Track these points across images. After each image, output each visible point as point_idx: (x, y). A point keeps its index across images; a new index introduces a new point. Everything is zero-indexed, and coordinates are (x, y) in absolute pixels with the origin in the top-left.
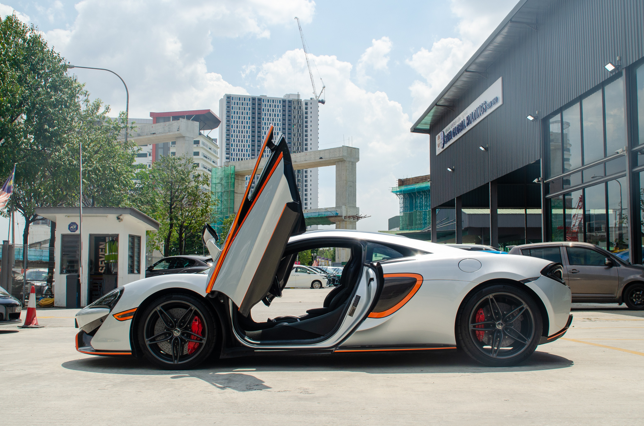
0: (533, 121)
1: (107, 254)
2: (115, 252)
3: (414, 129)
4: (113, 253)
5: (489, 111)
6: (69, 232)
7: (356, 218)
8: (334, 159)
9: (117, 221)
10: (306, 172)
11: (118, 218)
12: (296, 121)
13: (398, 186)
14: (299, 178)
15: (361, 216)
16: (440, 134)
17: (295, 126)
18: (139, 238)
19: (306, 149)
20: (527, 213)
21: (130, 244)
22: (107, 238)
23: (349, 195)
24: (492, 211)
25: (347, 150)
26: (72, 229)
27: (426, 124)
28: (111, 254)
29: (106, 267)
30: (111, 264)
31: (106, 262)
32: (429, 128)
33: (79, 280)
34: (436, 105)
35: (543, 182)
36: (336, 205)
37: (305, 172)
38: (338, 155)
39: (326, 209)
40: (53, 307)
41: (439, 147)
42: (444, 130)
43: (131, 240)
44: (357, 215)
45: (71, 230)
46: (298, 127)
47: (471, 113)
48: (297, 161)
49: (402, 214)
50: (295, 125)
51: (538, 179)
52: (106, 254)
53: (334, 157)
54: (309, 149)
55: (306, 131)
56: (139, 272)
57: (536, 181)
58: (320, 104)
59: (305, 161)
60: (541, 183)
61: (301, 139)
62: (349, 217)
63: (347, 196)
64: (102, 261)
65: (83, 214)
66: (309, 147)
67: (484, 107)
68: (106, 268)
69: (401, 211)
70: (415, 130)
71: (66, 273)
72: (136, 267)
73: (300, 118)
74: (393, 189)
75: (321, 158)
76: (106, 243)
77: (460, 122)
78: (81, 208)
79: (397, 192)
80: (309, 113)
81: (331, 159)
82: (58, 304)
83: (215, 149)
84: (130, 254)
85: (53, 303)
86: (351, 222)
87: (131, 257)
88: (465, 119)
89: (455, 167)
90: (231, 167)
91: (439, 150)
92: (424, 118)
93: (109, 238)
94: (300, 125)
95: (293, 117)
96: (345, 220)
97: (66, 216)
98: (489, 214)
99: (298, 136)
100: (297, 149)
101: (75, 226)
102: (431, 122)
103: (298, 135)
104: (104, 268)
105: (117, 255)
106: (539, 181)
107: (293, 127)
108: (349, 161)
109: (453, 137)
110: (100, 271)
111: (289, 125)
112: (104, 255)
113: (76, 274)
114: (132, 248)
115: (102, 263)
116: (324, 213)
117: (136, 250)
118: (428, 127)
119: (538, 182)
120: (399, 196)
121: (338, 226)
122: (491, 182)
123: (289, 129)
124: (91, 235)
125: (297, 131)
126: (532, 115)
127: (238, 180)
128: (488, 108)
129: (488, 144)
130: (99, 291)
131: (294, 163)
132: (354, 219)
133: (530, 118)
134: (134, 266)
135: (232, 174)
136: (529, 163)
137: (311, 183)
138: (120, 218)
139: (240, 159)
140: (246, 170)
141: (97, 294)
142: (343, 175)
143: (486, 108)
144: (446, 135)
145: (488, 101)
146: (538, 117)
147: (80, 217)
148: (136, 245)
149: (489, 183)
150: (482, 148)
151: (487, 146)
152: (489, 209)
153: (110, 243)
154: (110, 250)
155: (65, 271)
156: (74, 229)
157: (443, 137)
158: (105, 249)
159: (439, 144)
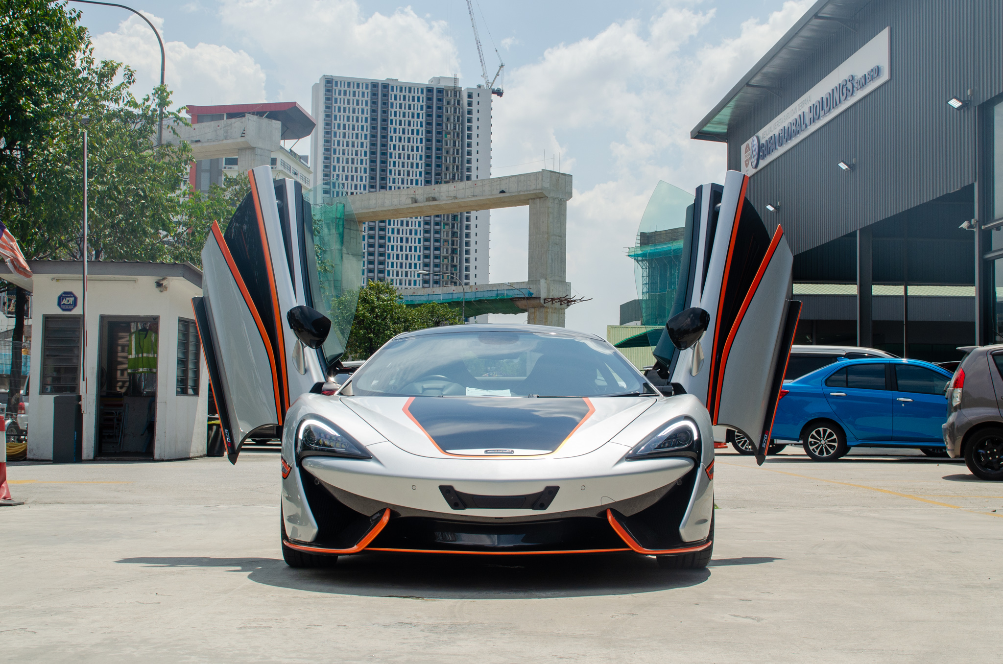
0: (959, 108)
1: (133, 356)
2: (148, 352)
3: (699, 132)
4: (145, 355)
5: (859, 95)
6: (59, 311)
7: (566, 301)
8: (526, 193)
9: (157, 290)
10: (468, 219)
11: (159, 285)
12: (450, 127)
13: (639, 245)
14: (455, 230)
15: (575, 299)
16: (752, 142)
17: (449, 136)
19: (469, 178)
20: (909, 294)
21: (181, 335)
22: (133, 325)
23: (552, 261)
24: (861, 289)
25: (551, 177)
26: (64, 304)
27: (720, 123)
28: (140, 355)
29: (130, 381)
30: (140, 377)
31: (130, 371)
32: (725, 130)
33: (80, 407)
34: (748, 85)
35: (980, 228)
36: (529, 278)
37: (465, 219)
38: (533, 187)
39: (511, 285)
40: (25, 460)
41: (747, 165)
42: (760, 133)
43: (182, 329)
44: (567, 298)
45: (64, 307)
46: (454, 137)
47: (819, 99)
48: (458, 196)
49: (646, 297)
50: (449, 133)
51: (970, 222)
52: (130, 357)
53: (527, 191)
54: (473, 178)
55: (469, 145)
56: (196, 392)
57: (965, 225)
58: (494, 96)
59: (474, 196)
60: (976, 230)
61: (460, 159)
62: (553, 300)
63: (550, 261)
64: (123, 371)
65: (89, 276)
66: (473, 174)
67: (849, 86)
68: (130, 385)
69: (645, 290)
70: (700, 134)
71: (51, 393)
72: (190, 383)
73: (458, 121)
74: (631, 250)
75: (503, 192)
76: (131, 334)
77: (796, 116)
78: (86, 263)
79: (638, 255)
80: (474, 112)
81: (521, 193)
82: (34, 455)
83: (305, 174)
84: (181, 356)
85: (25, 452)
86: (556, 309)
87: (182, 364)
88: (807, 110)
89: (781, 203)
90: (337, 207)
91: (747, 172)
92: (719, 111)
93: (137, 325)
94: (458, 134)
95: (445, 120)
96: (545, 305)
97: (53, 279)
98: (855, 296)
99: (454, 154)
100: (451, 177)
101: (71, 300)
102: (730, 120)
103: (454, 152)
104: (127, 384)
106: (971, 226)
107: (446, 137)
108: (554, 199)
109: (778, 147)
110: (118, 389)
111: (439, 133)
112: (126, 358)
113: (74, 395)
114: (183, 345)
115: (122, 374)
116: (508, 292)
117: (191, 348)
118: (723, 129)
119: (968, 227)
120: (640, 263)
121: (532, 317)
122: (860, 229)
123: (438, 141)
124: (102, 318)
125: (452, 145)
126: (958, 97)
127: (350, 229)
128: (859, 87)
129: (855, 157)
130: (116, 428)
131: (453, 201)
132: (561, 304)
133: (955, 103)
134: (187, 379)
135: (340, 218)
136: (948, 192)
137: (476, 239)
138: (162, 284)
139: (349, 194)
140: (364, 211)
141: (111, 434)
142: (543, 222)
143: (854, 89)
144: (763, 144)
145: (857, 76)
146: (971, 101)
147: (82, 281)
148: (191, 338)
149: (855, 233)
150: (843, 166)
151: (854, 161)
152: (855, 284)
153: (139, 334)
154: (139, 349)
155: (49, 387)
156: (70, 304)
157: (756, 147)
158: (129, 346)
159: (748, 160)
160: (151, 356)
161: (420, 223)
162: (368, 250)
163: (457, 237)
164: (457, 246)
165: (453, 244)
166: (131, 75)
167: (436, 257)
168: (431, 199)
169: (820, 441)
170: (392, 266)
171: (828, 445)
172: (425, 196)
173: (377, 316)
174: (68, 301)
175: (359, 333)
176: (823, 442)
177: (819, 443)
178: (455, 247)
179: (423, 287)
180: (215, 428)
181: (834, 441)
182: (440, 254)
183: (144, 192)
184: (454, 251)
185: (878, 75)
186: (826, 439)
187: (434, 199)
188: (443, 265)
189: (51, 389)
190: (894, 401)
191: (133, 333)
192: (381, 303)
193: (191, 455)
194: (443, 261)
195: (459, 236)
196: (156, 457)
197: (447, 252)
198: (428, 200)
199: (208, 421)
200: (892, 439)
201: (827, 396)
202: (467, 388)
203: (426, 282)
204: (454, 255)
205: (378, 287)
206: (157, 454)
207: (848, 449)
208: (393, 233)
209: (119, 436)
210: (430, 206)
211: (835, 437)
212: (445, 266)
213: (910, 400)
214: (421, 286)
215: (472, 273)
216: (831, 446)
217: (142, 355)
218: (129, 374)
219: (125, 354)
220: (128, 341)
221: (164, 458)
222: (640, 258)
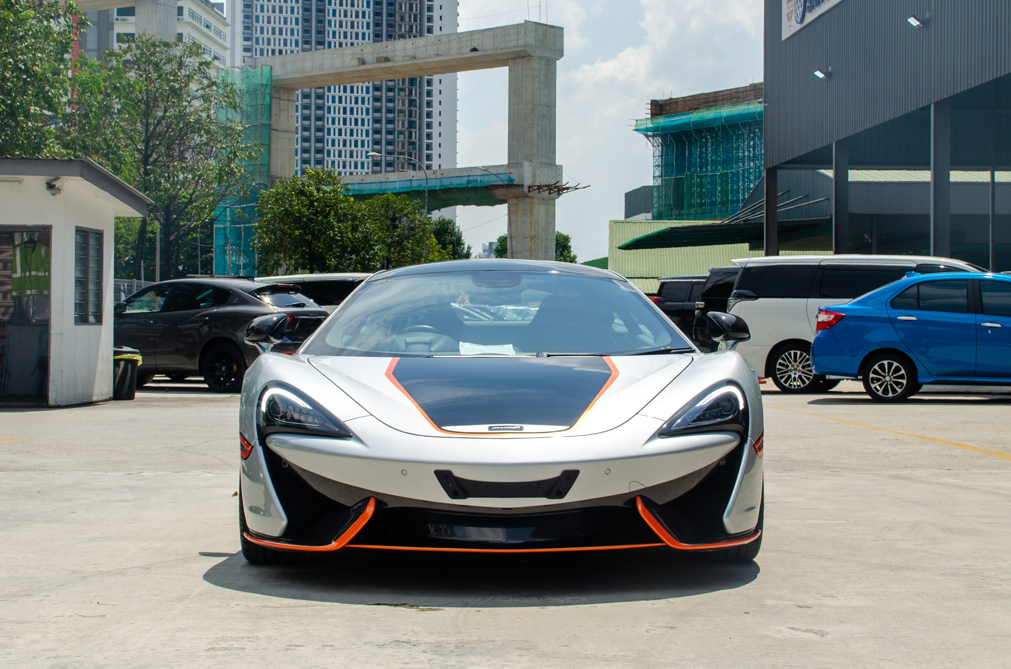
1: (18, 274)
2: (37, 270)
4: (33, 273)
7: (556, 190)
8: (504, 51)
9: (48, 193)
10: (429, 83)
11: (50, 186)
13: (649, 116)
14: (413, 97)
15: (567, 186)
18: (99, 235)
19: (430, 30)
20: (996, 180)
21: (78, 248)
23: (538, 137)
24: (935, 176)
25: (536, 30)
29: (15, 306)
30: (28, 301)
31: (14, 294)
36: (509, 159)
37: (426, 84)
38: (514, 43)
39: (486, 168)
41: (789, 19)
43: (80, 241)
44: (558, 184)
48: (418, 55)
49: (658, 182)
52: (15, 276)
53: (506, 48)
54: (436, 30)
56: (99, 320)
59: (438, 55)
61: (418, 5)
62: (539, 187)
63: (535, 137)
66: (436, 24)
69: (658, 173)
72: (91, 309)
74: (639, 123)
75: (474, 50)
76: (15, 247)
79: (648, 130)
81: (499, 51)
83: (220, 27)
84: (79, 275)
86: (543, 199)
87: (81, 283)
89: (834, 68)
90: (262, 71)
91: (789, 27)
93: (22, 235)
96: (530, 194)
98: (928, 183)
100: (408, 30)
104: (11, 310)
105: (49, 278)
108: (541, 58)
112: (10, 277)
114: (82, 261)
115: (5, 298)
116: (482, 178)
117: (92, 265)
120: (651, 139)
121: (513, 210)
122: (935, 104)
127: (280, 99)
129: (930, 10)
131: (412, 62)
132: (550, 193)
134: (87, 304)
135: (266, 85)
137: (440, 108)
138: (55, 185)
139: (277, 52)
140: (297, 75)
142: (527, 88)
148: (92, 253)
149: (928, 107)
150: (913, 22)
151: (927, 15)
152: (929, 170)
153: (25, 247)
154: (26, 266)
158: (13, 262)
159: (791, 13)
160: (41, 274)
161: (368, 88)
162: (302, 123)
163: (416, 107)
164: (416, 117)
165: (410, 115)
167: (389, 132)
168: (383, 59)
169: (885, 377)
170: (333, 145)
171: (894, 382)
172: (376, 56)
176: (888, 378)
177: (883, 380)
178: (413, 119)
179: (375, 173)
180: (122, 364)
181: (902, 377)
182: (394, 129)
183: (26, 64)
184: (412, 124)
186: (892, 375)
187: (387, 60)
188: (398, 142)
190: (978, 327)
191: (18, 245)
192: (322, 195)
193: (95, 399)
194: (398, 137)
195: (418, 105)
196: (51, 402)
197: (403, 126)
198: (379, 60)
199: (114, 355)
200: (975, 374)
201: (892, 321)
202: (461, 343)
203: (377, 164)
204: (412, 130)
205: (318, 175)
206: (52, 399)
207: (920, 386)
208: (334, 101)
209: (2, 376)
210: (382, 68)
211: (903, 372)
212: (400, 144)
213: (999, 325)
214: (371, 171)
215: (435, 152)
216: (897, 384)
217: (30, 273)
218: (14, 298)
219: (8, 273)
220: (12, 255)
221: (60, 404)
222: (650, 133)
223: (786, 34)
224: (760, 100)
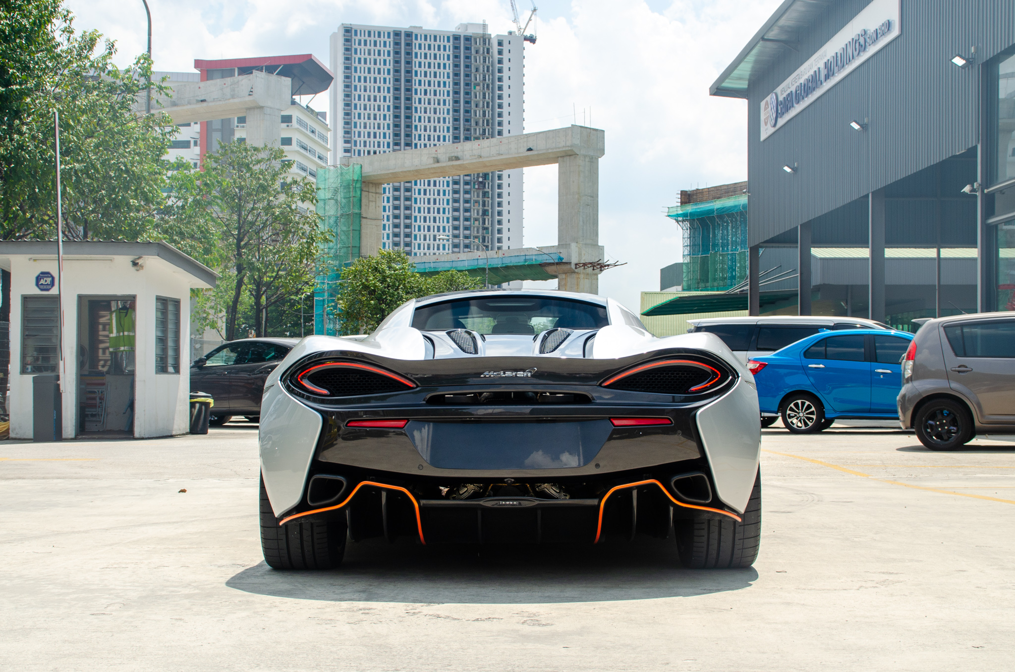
0: (963, 67)
1: (114, 334)
2: (129, 331)
3: (717, 89)
4: (126, 333)
5: (872, 50)
6: (36, 291)
7: (599, 266)
8: (555, 150)
9: (133, 269)
10: (500, 177)
11: (135, 264)
12: (480, 78)
13: (679, 204)
14: (486, 190)
15: (608, 263)
16: (770, 99)
17: (478, 88)
18: (177, 303)
19: (500, 133)
20: (942, 256)
21: (159, 314)
22: (113, 304)
23: (584, 223)
24: (873, 253)
25: (581, 133)
26: (42, 284)
27: (740, 79)
28: (121, 334)
29: (112, 360)
30: (122, 355)
31: (111, 350)
32: (746, 86)
33: (58, 386)
34: (763, 39)
35: (983, 191)
36: (559, 242)
37: (497, 178)
38: (563, 144)
39: (539, 249)
40: (8, 439)
41: (766, 124)
42: (778, 90)
43: (160, 307)
44: (600, 262)
45: (42, 287)
46: (484, 89)
47: (834, 54)
48: (483, 154)
49: (687, 260)
50: (478, 85)
51: (972, 186)
52: (111, 335)
53: (556, 148)
54: (505, 133)
55: (500, 97)
56: (177, 370)
57: (966, 189)
58: (527, 44)
59: (499, 154)
60: (978, 194)
61: (491, 113)
62: (584, 265)
63: (581, 223)
64: (104, 349)
65: (64, 256)
67: (862, 41)
68: (112, 363)
69: (686, 253)
70: (719, 90)
71: (33, 372)
72: (170, 361)
73: (488, 71)
74: (671, 210)
75: (530, 150)
76: (111, 313)
77: (812, 72)
78: (61, 243)
79: (678, 216)
81: (550, 151)
82: (17, 434)
83: (323, 132)
84: (160, 334)
85: (7, 431)
86: (588, 273)
87: (162, 341)
88: (822, 66)
89: (798, 164)
90: (354, 168)
91: (766, 131)
92: (736, 67)
93: (117, 303)
94: (488, 86)
95: (473, 70)
96: (576, 270)
97: (30, 259)
98: (867, 259)
99: (484, 107)
100: (481, 133)
101: (49, 280)
102: (751, 75)
104: (109, 363)
105: (134, 337)
106: (973, 190)
107: (475, 88)
108: (585, 156)
109: (795, 105)
110: (100, 368)
111: (467, 85)
112: (108, 336)
113: (53, 374)
114: (162, 323)
115: (104, 353)
116: (536, 257)
117: (171, 326)
118: (744, 85)
119: (971, 191)
120: (681, 223)
121: (563, 282)
122: (873, 192)
123: (467, 93)
124: (80, 298)
125: (482, 97)
126: (963, 56)
127: (368, 192)
128: (871, 42)
129: (868, 116)
130: (99, 407)
131: (478, 160)
133: (959, 61)
134: (166, 357)
135: (357, 180)
136: (954, 154)
137: (509, 199)
138: (138, 263)
139: (372, 153)
140: (383, 172)
141: (94, 413)
142: (573, 182)
143: (867, 44)
144: (781, 101)
145: (869, 30)
146: (974, 59)
147: (58, 261)
148: (171, 317)
149: (867, 196)
150: (855, 126)
151: (866, 120)
152: (868, 247)
153: (120, 313)
154: (121, 327)
155: (29, 367)
156: (48, 284)
157: (775, 104)
158: (110, 324)
159: (767, 118)
160: (131, 334)
161: (448, 182)
162: (393, 212)
163: (489, 198)
164: (488, 207)
165: (484, 205)
166: (113, 46)
167: (466, 219)
168: (454, 158)
169: (799, 413)
170: (419, 230)
171: (807, 418)
172: (448, 155)
173: (389, 286)
174: (46, 281)
175: (370, 304)
176: (801, 414)
177: (798, 416)
178: (486, 208)
179: (453, 252)
180: (197, 405)
181: (812, 413)
182: (470, 216)
183: (125, 166)
184: (485, 213)
185: (888, 30)
186: (805, 411)
187: (457, 158)
188: (474, 228)
189: (31, 368)
190: (872, 373)
191: (114, 311)
192: (393, 272)
193: (174, 433)
194: (474, 224)
195: (490, 196)
196: (137, 435)
197: (478, 214)
198: (451, 159)
199: (190, 399)
200: (870, 411)
201: (805, 369)
203: (456, 246)
204: (485, 217)
205: (390, 256)
206: (137, 432)
207: (829, 422)
208: (419, 193)
209: (101, 415)
210: (453, 166)
211: (813, 409)
212: (476, 229)
213: (889, 371)
214: (450, 251)
215: (505, 235)
216: (809, 419)
217: (123, 334)
218: (111, 353)
219: (106, 333)
220: (109, 319)
221: (144, 436)
222: (680, 219)
223: (763, 136)
224: (745, 191)
